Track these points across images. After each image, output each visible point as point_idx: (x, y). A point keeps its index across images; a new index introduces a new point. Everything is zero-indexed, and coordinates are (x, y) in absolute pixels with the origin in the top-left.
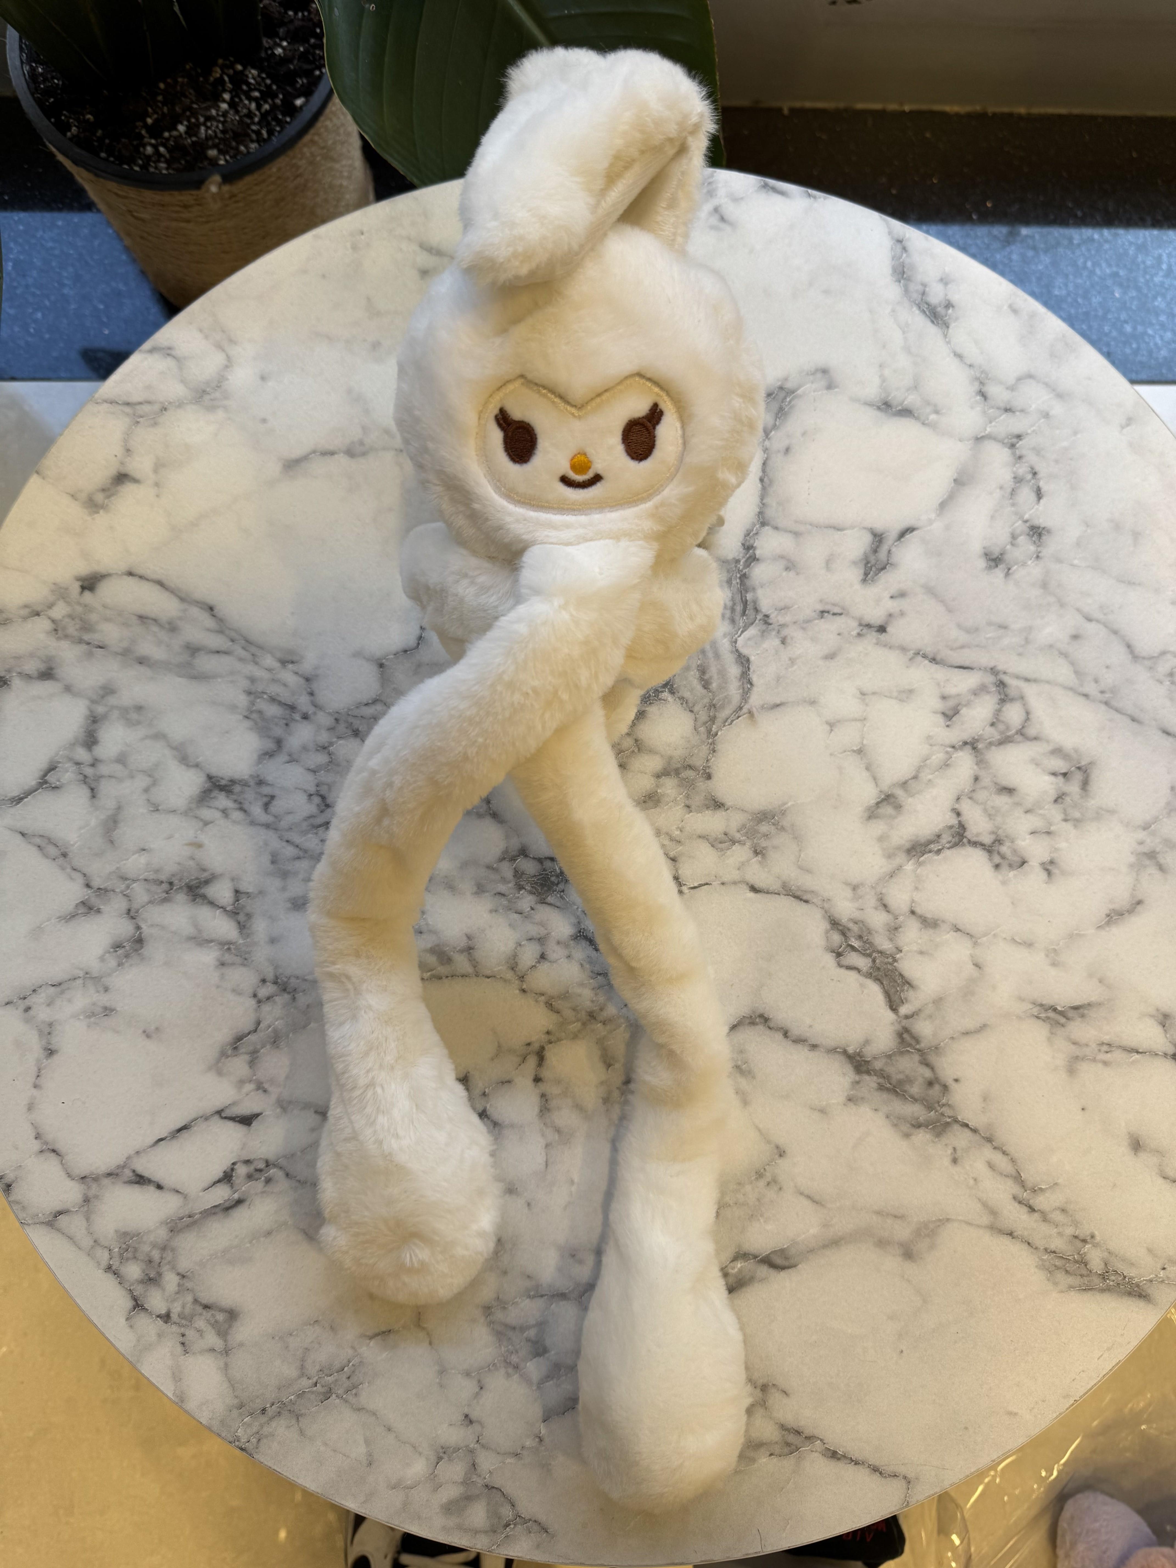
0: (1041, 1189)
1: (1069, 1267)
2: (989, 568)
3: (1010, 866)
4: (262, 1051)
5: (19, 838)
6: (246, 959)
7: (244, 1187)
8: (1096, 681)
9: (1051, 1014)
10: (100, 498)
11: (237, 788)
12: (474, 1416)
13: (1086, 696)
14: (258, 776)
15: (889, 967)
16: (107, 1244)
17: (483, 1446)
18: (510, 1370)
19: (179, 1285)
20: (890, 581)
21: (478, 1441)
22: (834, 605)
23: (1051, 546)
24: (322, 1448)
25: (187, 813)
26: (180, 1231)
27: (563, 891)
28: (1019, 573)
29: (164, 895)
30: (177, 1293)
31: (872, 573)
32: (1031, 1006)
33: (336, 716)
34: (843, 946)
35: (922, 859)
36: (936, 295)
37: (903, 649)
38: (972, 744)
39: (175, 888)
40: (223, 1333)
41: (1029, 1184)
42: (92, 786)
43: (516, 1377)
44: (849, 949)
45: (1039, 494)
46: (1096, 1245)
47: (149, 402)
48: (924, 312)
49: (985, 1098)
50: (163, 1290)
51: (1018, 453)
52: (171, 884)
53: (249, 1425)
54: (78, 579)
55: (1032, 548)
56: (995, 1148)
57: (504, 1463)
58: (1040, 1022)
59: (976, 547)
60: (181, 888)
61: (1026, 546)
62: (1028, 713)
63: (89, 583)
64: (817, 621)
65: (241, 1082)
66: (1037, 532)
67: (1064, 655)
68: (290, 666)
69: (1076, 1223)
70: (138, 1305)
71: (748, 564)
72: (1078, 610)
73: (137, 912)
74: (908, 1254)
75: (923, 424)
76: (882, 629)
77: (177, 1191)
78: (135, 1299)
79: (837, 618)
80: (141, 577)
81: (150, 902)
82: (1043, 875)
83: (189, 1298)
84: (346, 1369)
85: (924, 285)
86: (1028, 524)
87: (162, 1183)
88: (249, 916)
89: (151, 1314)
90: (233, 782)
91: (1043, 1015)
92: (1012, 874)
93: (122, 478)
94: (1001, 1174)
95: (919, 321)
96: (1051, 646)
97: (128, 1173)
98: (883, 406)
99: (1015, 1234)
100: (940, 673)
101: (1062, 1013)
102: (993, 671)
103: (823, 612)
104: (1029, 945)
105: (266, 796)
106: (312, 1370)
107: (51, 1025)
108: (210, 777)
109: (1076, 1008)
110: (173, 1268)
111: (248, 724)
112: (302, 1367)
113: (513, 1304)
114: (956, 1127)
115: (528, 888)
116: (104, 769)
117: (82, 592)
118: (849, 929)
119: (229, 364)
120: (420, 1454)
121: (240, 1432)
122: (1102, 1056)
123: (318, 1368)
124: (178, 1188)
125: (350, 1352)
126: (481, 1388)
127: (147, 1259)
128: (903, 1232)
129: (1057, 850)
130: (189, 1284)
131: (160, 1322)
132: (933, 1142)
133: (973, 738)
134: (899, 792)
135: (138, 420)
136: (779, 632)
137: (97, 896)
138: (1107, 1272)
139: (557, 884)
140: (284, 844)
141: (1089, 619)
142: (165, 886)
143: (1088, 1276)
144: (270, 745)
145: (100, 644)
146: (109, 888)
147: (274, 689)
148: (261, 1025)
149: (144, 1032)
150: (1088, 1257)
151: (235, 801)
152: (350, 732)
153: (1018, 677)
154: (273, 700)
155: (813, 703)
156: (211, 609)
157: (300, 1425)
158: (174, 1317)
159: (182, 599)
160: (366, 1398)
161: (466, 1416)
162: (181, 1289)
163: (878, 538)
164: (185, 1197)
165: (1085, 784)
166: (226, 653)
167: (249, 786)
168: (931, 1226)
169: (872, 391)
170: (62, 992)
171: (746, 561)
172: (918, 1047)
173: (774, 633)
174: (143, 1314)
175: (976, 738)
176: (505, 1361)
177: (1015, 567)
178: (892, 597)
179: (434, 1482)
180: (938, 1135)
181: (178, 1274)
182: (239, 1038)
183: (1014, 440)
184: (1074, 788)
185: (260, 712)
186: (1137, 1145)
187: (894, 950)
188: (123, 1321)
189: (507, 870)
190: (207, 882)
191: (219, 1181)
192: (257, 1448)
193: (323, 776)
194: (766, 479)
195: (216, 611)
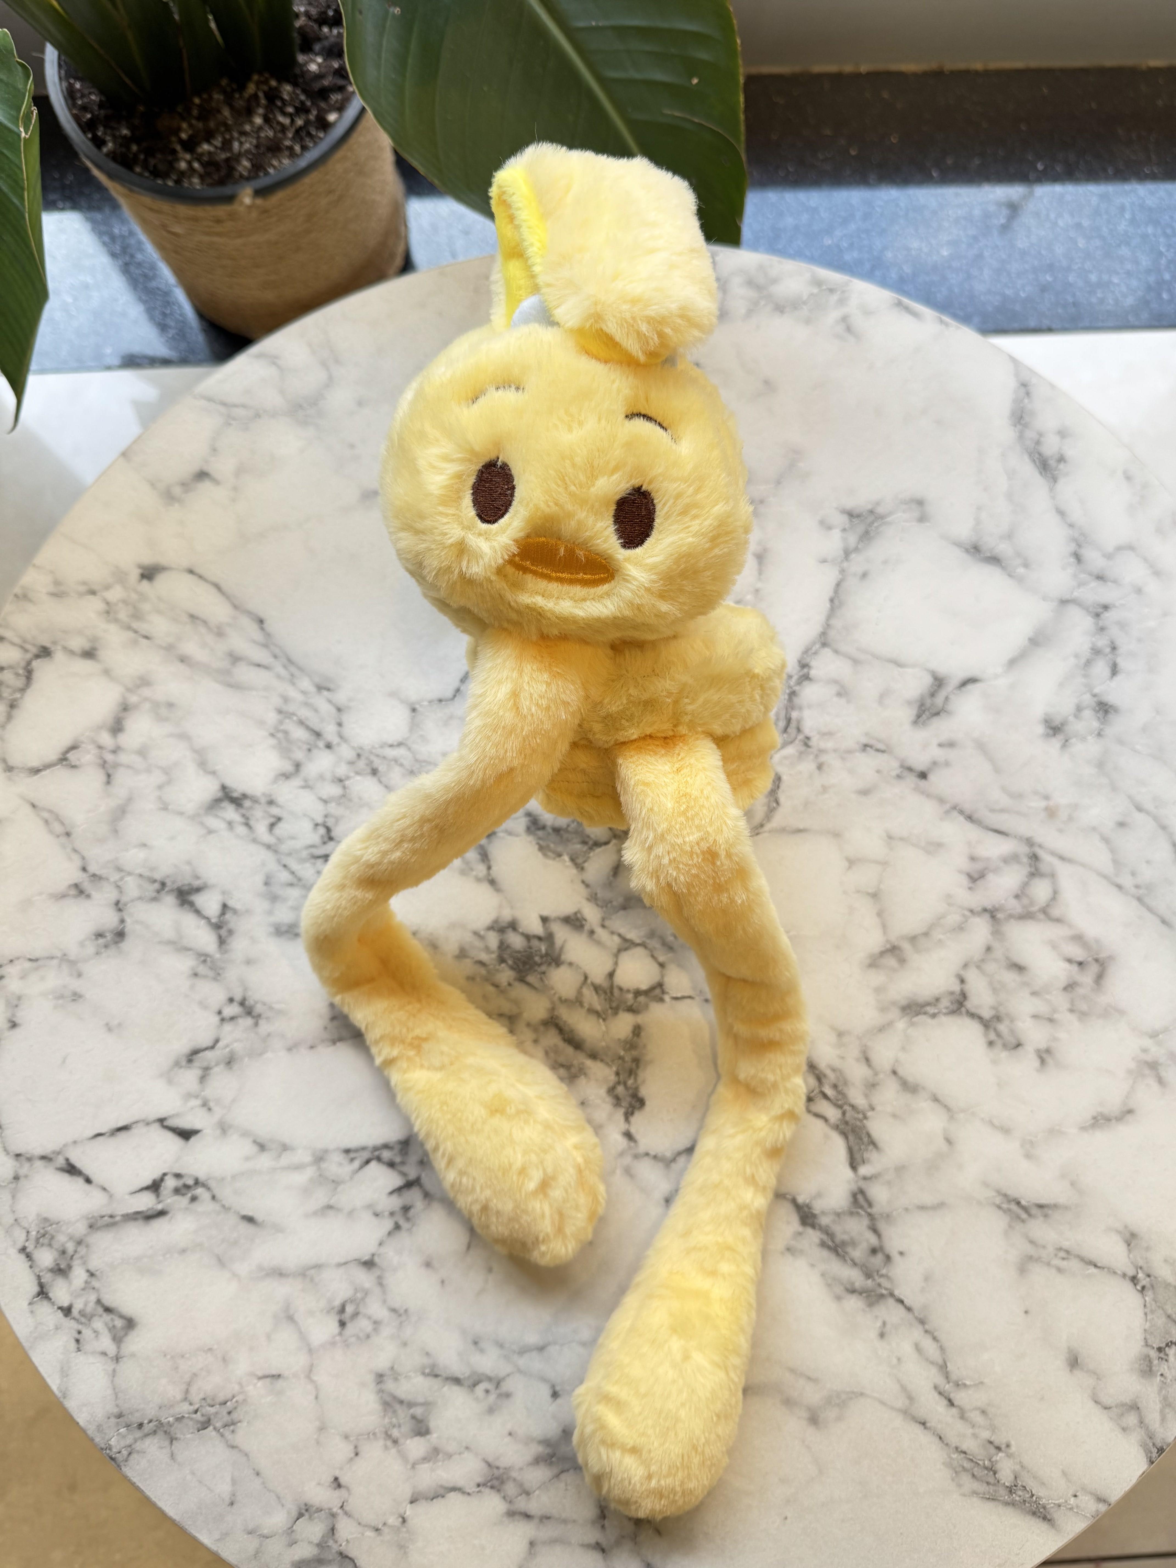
0: (965, 1385)
1: (976, 1471)
2: (1047, 736)
3: (1005, 1046)
4: (216, 1070)
5: (28, 809)
6: (219, 974)
7: (169, 1200)
8: (1133, 874)
9: (1014, 1207)
10: (177, 491)
11: (247, 803)
12: (343, 1480)
13: (1119, 887)
14: (270, 796)
15: (858, 1123)
16: (26, 1225)
17: (346, 1513)
18: (389, 1443)
19: (86, 1282)
20: (942, 728)
21: (342, 1507)
22: (879, 741)
23: (1117, 726)
24: (189, 1477)
25: (194, 818)
26: (99, 1229)
27: (544, 973)
28: (1077, 747)
29: (154, 894)
30: (83, 1289)
31: (924, 716)
32: (994, 1194)
33: (360, 751)
34: (815, 1092)
35: (915, 1019)
36: (1051, 446)
37: (941, 800)
38: (992, 913)
39: (167, 889)
40: (118, 1340)
41: (954, 1377)
42: (110, 772)
43: (393, 1451)
44: (820, 1096)
45: (1114, 670)
46: (1009, 1456)
47: (244, 406)
48: (1034, 461)
49: (927, 1278)
50: (70, 1283)
51: (1101, 623)
52: (163, 884)
53: (124, 1437)
54: (140, 566)
55: (1095, 724)
56: (926, 1331)
57: (363, 1534)
58: (1001, 1213)
59: (1039, 710)
60: (172, 891)
61: (1089, 721)
62: (1055, 892)
63: (149, 574)
64: (857, 754)
65: (189, 1096)
66: (1104, 709)
67: (1106, 840)
68: (325, 693)
69: (993, 1428)
70: (43, 1293)
71: (799, 682)
72: (1130, 798)
73: (125, 905)
74: (814, 1420)
75: (1010, 576)
76: (923, 775)
77: (104, 1189)
78: (41, 1285)
79: (880, 755)
80: (201, 577)
81: (140, 898)
82: (1036, 1063)
83: (93, 1298)
84: (229, 1404)
85: (1041, 435)
86: (1095, 699)
87: (92, 1177)
88: (230, 932)
89: (53, 1304)
90: (245, 796)
91: (1005, 1206)
92: (1004, 1054)
93: (202, 475)
94: (927, 1360)
95: (1028, 470)
96: (1094, 829)
97: (60, 1161)
98: (972, 550)
99: (928, 1425)
100: (973, 832)
101: (1025, 1209)
102: (1030, 842)
103: (866, 746)
104: (1006, 1131)
105: (274, 816)
106: (196, 1397)
107: (19, 998)
108: (224, 788)
109: (1041, 1206)
110: (84, 1263)
111: (272, 741)
112: (187, 1391)
113: (406, 1377)
114: (891, 1301)
115: (510, 962)
116: (123, 758)
117: (140, 581)
118: (825, 1076)
119: (330, 382)
120: (283, 1506)
121: (113, 1442)
122: (1057, 1262)
123: (202, 1396)
124: (106, 1186)
125: (237, 1388)
126: (357, 1454)
127: (61, 1249)
128: (812, 1396)
129: (1055, 1039)
130: (95, 1283)
131: (60, 1314)
132: (863, 1310)
133: (994, 907)
134: (906, 946)
135: (232, 422)
136: (817, 756)
137: (91, 881)
138: (1015, 1486)
139: (540, 965)
140: (281, 868)
141: (1139, 809)
142: (157, 886)
143: (994, 1485)
144: (289, 767)
145: (147, 634)
146: (104, 876)
147: (304, 713)
148: (220, 1044)
149: (107, 1024)
150: (998, 1466)
151: (243, 816)
152: (369, 770)
153: (1053, 853)
154: (301, 723)
155: (837, 835)
156: (261, 621)
157: (173, 1447)
158: (75, 1312)
159: (236, 607)
160: (242, 1436)
161: (336, 1479)
162: (88, 1287)
163: (939, 682)
164: (111, 1196)
165: (1099, 978)
166: (266, 667)
167: (260, 804)
168: (844, 1396)
169: (964, 531)
170: (37, 969)
171: (798, 679)
172: (869, 1210)
173: (811, 757)
174: (45, 1303)
175: (997, 906)
176: (386, 1433)
177: (1073, 741)
178: (940, 745)
179: (291, 1537)
180: (871, 1305)
181: (88, 1271)
182: (196, 1052)
183: (1100, 610)
184: (1087, 979)
185: (286, 733)
186: (1074, 1362)
187: (867, 1107)
188: (25, 1304)
189: (493, 940)
190: (198, 890)
191: (147, 1188)
192: (126, 1461)
193: (332, 808)
194: (836, 602)
195: (265, 626)
